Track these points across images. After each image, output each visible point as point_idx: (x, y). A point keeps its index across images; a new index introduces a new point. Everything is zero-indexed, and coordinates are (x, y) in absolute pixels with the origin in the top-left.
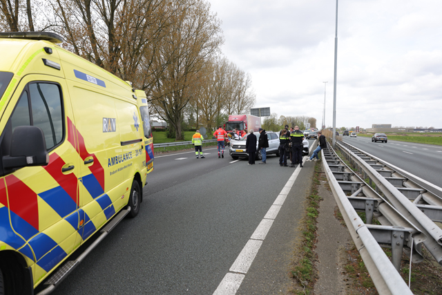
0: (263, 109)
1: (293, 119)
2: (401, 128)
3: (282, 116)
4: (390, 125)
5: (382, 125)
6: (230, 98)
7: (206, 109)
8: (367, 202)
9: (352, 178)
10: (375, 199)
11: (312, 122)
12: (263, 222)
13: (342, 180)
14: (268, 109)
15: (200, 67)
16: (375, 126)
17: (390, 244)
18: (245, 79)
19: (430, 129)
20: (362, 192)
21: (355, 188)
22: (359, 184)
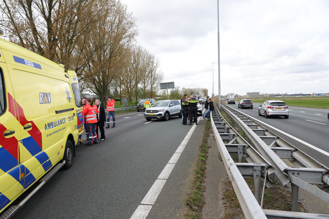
0: (169, 83)
1: (192, 90)
2: (266, 94)
3: (183, 88)
4: (259, 93)
5: (254, 93)
6: (145, 76)
7: (127, 84)
8: (238, 147)
9: (230, 131)
10: (244, 145)
11: (205, 92)
12: (168, 165)
13: (224, 132)
14: (173, 83)
15: (121, 53)
16: (249, 94)
17: (252, 176)
18: (155, 61)
19: (285, 95)
20: (236, 140)
21: (231, 138)
22: (234, 135)
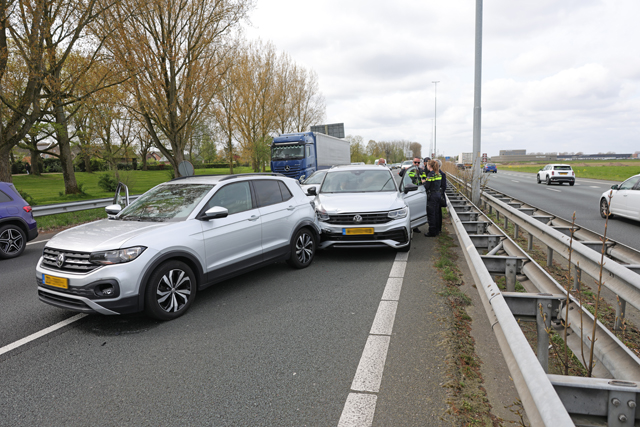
0: (333, 126)
1: (388, 144)
2: (539, 155)
3: (371, 142)
4: (525, 151)
5: (514, 152)
11: (416, 148)
14: (341, 126)
16: (503, 153)
19: (578, 155)
